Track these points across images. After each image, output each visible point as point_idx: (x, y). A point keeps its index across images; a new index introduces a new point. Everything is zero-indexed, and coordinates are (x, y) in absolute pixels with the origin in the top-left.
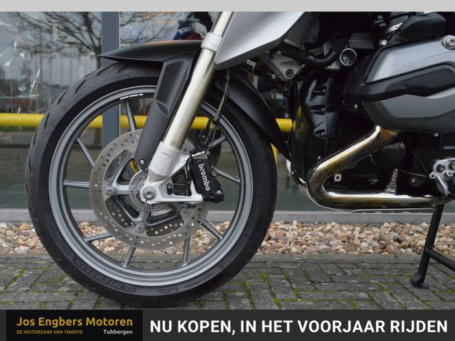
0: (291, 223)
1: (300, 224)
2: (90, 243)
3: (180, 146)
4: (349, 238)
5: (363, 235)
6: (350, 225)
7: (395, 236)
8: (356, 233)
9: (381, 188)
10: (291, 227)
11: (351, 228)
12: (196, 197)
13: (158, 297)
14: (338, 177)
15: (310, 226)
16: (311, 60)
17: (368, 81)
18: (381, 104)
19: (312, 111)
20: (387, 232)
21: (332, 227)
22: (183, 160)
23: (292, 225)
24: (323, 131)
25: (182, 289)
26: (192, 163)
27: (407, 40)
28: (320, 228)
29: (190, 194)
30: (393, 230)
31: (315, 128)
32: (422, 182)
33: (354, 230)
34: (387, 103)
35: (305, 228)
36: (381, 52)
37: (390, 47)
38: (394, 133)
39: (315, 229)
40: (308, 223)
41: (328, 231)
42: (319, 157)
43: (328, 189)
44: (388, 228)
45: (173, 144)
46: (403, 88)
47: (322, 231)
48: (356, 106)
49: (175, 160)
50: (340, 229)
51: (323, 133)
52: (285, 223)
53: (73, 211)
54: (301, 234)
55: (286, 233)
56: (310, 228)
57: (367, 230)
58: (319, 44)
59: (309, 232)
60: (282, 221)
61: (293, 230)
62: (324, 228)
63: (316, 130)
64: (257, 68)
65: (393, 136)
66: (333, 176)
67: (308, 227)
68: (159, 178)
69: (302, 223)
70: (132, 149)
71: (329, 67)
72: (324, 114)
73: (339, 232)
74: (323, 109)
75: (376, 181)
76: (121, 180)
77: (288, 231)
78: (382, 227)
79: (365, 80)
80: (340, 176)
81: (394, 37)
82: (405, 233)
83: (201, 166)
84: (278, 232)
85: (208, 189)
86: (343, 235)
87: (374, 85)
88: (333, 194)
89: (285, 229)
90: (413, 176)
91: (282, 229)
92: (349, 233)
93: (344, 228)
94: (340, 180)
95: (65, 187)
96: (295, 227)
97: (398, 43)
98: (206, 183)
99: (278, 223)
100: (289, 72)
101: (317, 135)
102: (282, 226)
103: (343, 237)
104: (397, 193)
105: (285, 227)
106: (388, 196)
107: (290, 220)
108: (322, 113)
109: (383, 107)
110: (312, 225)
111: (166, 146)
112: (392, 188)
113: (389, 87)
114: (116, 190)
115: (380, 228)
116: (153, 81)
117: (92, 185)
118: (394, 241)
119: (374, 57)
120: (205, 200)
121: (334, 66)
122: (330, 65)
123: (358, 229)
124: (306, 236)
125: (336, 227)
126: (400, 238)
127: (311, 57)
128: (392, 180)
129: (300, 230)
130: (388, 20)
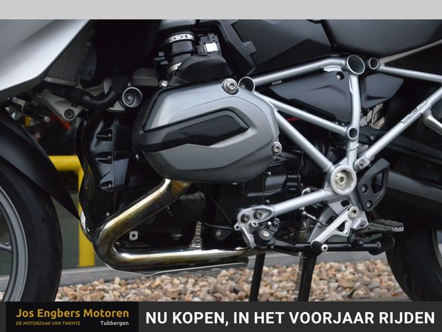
0: (112, 281)
1: (124, 281)
4: (180, 294)
5: (197, 288)
6: (183, 277)
7: (231, 287)
8: (190, 286)
10: (112, 286)
11: (184, 280)
14: (134, 235)
15: (135, 283)
16: (87, 101)
17: (146, 129)
18: (161, 155)
19: (97, 159)
20: (224, 282)
21: (162, 281)
23: (113, 284)
24: (110, 182)
27: (188, 82)
28: (147, 284)
30: (231, 278)
31: (101, 178)
32: (227, 235)
33: (187, 282)
34: (167, 154)
35: (129, 286)
36: (159, 95)
37: (170, 90)
38: (185, 185)
39: (141, 286)
40: (133, 279)
41: (157, 287)
42: (108, 214)
43: (121, 250)
44: (225, 276)
46: (183, 136)
47: (149, 288)
48: (137, 156)
50: (171, 283)
51: (110, 186)
52: (105, 282)
54: (124, 294)
55: (106, 294)
56: (135, 285)
57: (202, 281)
58: (97, 81)
59: (133, 291)
60: (102, 280)
61: (114, 289)
62: (152, 284)
63: (103, 181)
64: (28, 108)
65: (185, 188)
66: (128, 234)
67: (132, 284)
69: (126, 280)
71: (111, 109)
72: (111, 163)
73: (169, 287)
74: (109, 157)
75: (179, 235)
77: (107, 292)
78: (219, 276)
79: (144, 126)
80: (136, 233)
81: (174, 78)
82: (244, 281)
84: (94, 294)
86: (173, 290)
87: (153, 133)
88: (127, 256)
89: (104, 290)
90: (217, 229)
91: (100, 290)
92: (181, 287)
93: (176, 281)
94: (136, 237)
96: (116, 286)
97: (177, 85)
99: (96, 283)
100: (68, 113)
101: (103, 188)
102: (100, 287)
103: (174, 292)
104: (205, 247)
105: (105, 287)
107: (111, 278)
108: (109, 162)
109: (163, 158)
110: (138, 281)
112: (198, 243)
113: (167, 136)
115: (216, 277)
118: (231, 292)
119: (153, 100)
121: (117, 107)
122: (113, 106)
123: (191, 281)
124: (129, 296)
125: (166, 281)
126: (237, 288)
127: (87, 98)
128: (197, 234)
129: (123, 289)
130: (170, 58)
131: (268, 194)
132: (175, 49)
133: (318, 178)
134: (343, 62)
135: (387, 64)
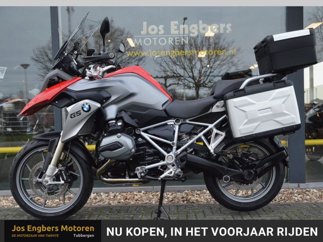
2: (31, 199)
3: (57, 166)
9: (124, 177)
12: (62, 182)
13: (53, 216)
22: (57, 170)
25: (61, 213)
26: (60, 171)
29: (60, 181)
36: (104, 138)
37: (106, 136)
45: (53, 165)
46: (105, 149)
49: (55, 170)
52: (139, 192)
53: (27, 190)
68: (49, 176)
70: (42, 167)
76: (40, 177)
81: (108, 133)
83: (63, 172)
85: (65, 179)
94: (110, 174)
95: (22, 181)
98: (65, 177)
104: (130, 178)
106: (128, 179)
111: (51, 166)
112: (128, 177)
114: (38, 181)
116: (47, 145)
117: (30, 179)
120: (65, 183)
128: (127, 174)
130: (109, 127)
131: (146, 162)
132: (110, 125)
133: (163, 158)
135: (190, 121)
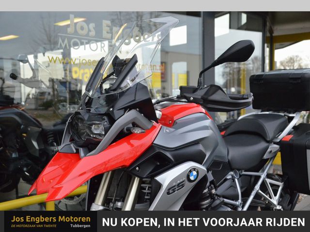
134: (232, 173)
